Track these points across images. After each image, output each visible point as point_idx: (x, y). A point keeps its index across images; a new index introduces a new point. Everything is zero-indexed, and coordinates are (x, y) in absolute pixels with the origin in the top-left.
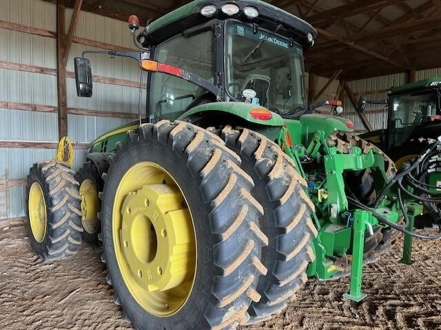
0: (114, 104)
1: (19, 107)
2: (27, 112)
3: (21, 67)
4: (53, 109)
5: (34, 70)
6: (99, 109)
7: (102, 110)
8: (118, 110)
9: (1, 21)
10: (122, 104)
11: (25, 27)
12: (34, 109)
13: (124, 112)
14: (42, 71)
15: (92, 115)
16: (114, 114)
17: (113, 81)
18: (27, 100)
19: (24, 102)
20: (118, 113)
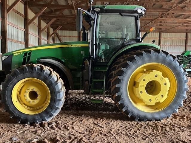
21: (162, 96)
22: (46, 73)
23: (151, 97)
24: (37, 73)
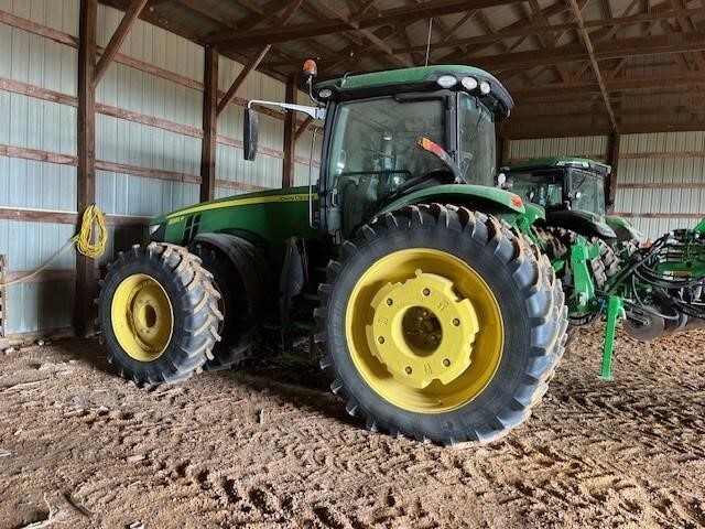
0: (152, 157)
1: (23, 154)
2: (34, 163)
3: (28, 91)
4: (70, 160)
5: (46, 96)
6: (133, 164)
7: (138, 165)
8: (158, 167)
9: (1, 12)
10: (164, 159)
11: (37, 25)
12: (45, 158)
13: (166, 169)
14: (59, 98)
15: (125, 173)
16: (154, 174)
17: (153, 122)
18: (34, 145)
19: (29, 147)
20: (159, 171)
21: (448, 363)
22: (167, 264)
23: (412, 359)
24: (152, 262)
